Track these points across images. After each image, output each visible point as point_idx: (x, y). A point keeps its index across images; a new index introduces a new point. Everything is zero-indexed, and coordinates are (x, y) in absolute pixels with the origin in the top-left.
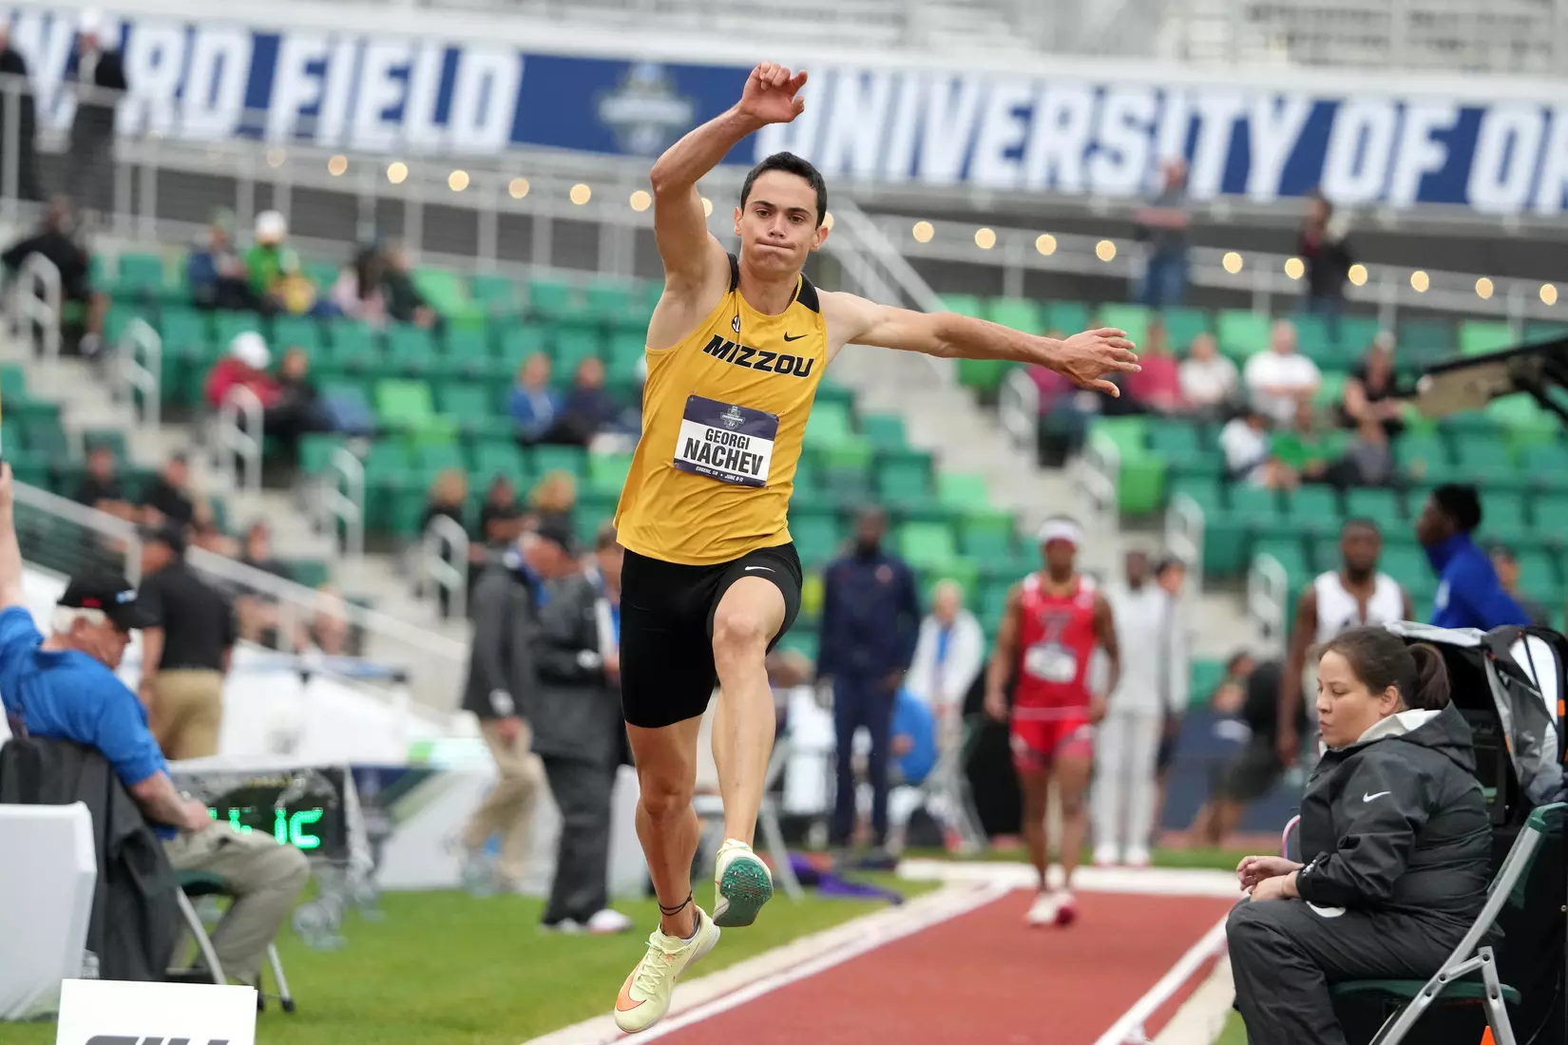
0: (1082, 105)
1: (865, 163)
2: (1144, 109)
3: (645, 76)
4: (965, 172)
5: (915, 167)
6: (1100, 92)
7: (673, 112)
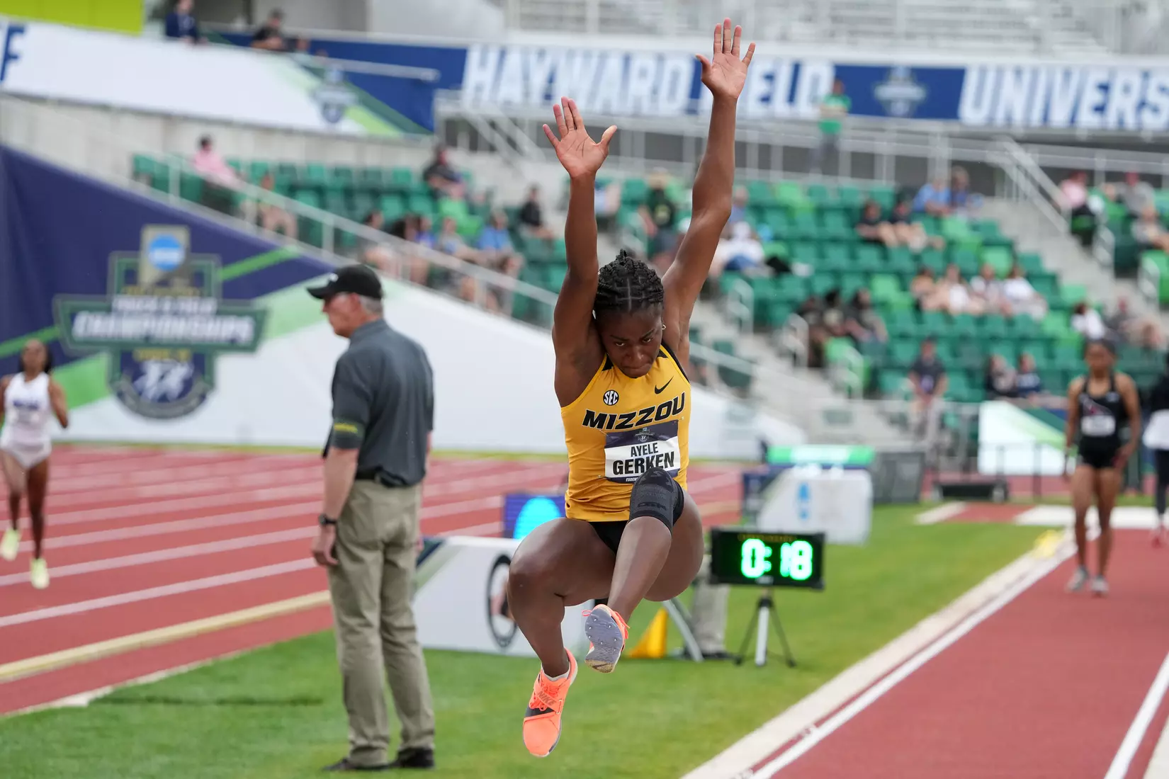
0: (1136, 82)
1: (1018, 116)
3: (900, 74)
4: (1073, 120)
5: (1046, 117)
6: (1146, 75)
7: (915, 92)
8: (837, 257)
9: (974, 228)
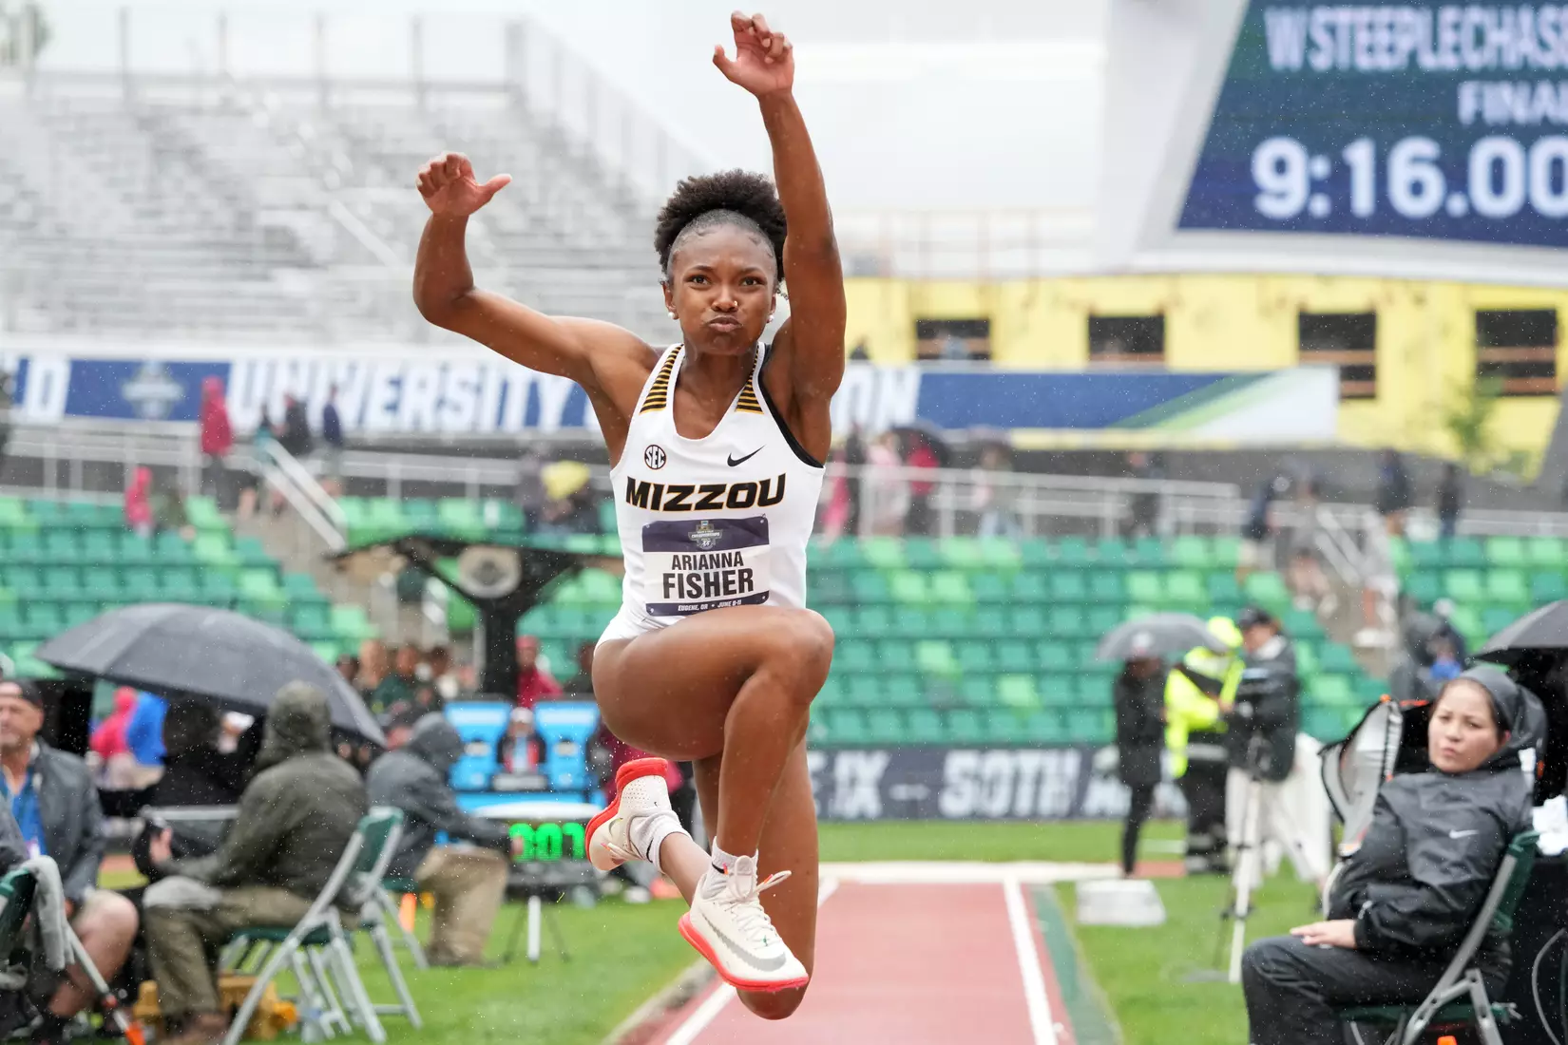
0: (433, 376)
2: (473, 377)
3: (151, 370)
6: (444, 369)
7: (170, 391)
8: (63, 585)
9: (232, 547)
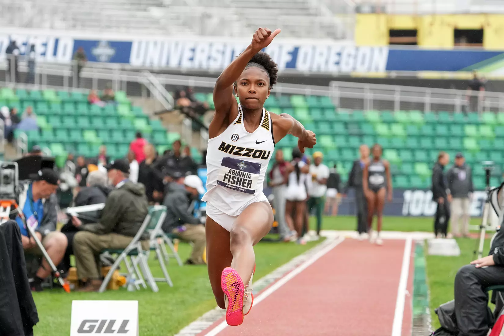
0: (207, 48)
1: (156, 62)
2: (221, 48)
3: (103, 44)
4: (180, 63)
5: (168, 63)
6: (211, 45)
7: (110, 52)
8: (69, 122)
9: (131, 109)
